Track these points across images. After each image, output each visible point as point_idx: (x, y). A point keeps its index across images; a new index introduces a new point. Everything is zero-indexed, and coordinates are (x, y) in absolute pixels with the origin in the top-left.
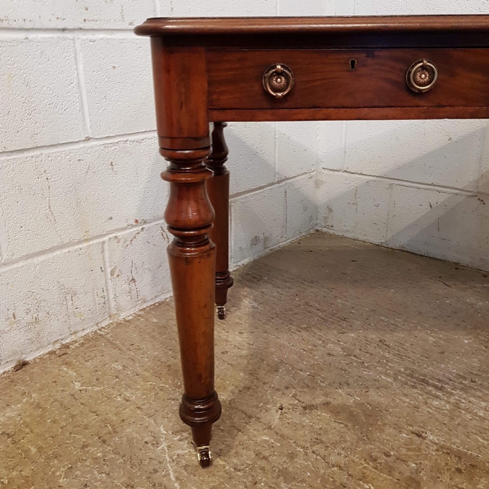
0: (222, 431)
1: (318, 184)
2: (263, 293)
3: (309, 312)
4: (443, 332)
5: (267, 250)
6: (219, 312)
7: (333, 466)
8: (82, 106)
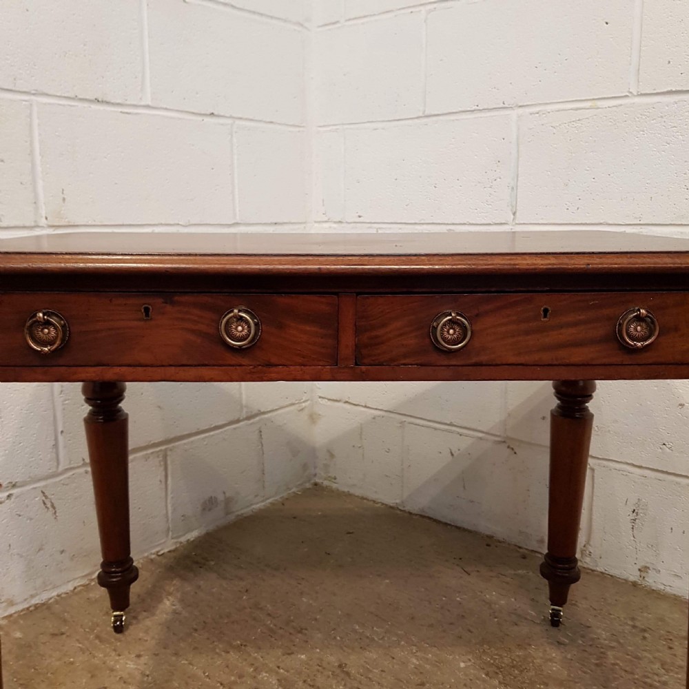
1: (313, 418)
2: (200, 587)
3: (254, 619)
4: (434, 649)
5: (232, 517)
6: (115, 622)
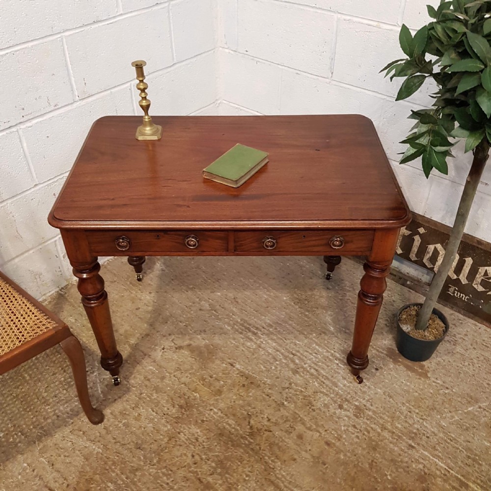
0: (129, 363)
3: (198, 274)
6: (137, 277)
7: (182, 384)
8: (29, 169)
